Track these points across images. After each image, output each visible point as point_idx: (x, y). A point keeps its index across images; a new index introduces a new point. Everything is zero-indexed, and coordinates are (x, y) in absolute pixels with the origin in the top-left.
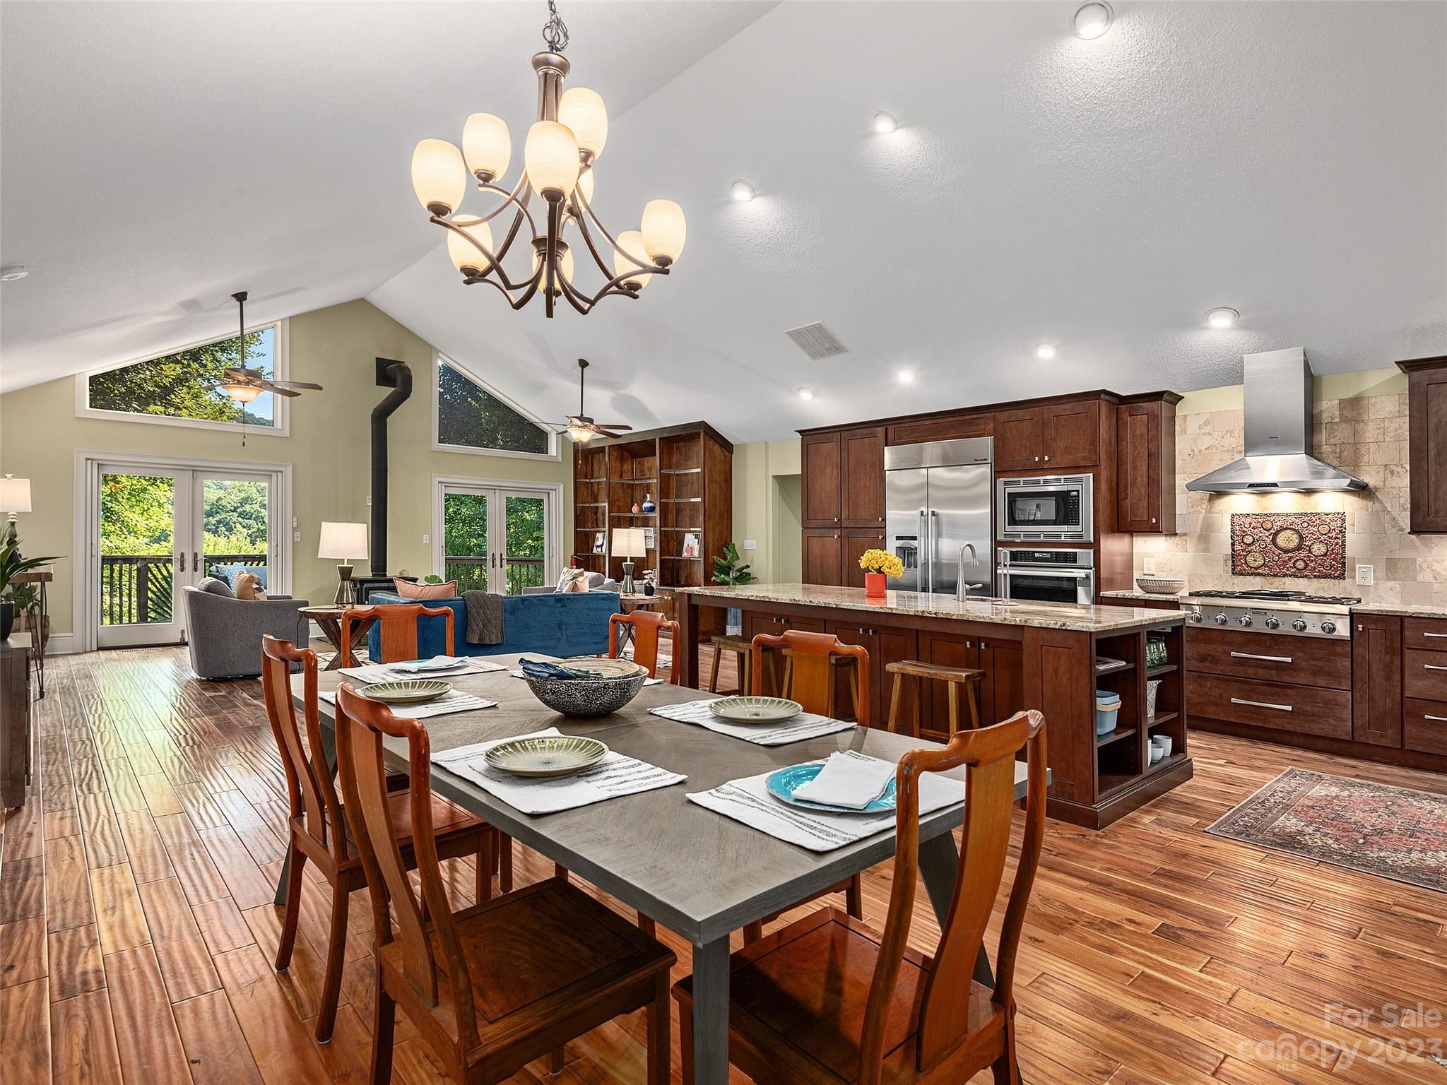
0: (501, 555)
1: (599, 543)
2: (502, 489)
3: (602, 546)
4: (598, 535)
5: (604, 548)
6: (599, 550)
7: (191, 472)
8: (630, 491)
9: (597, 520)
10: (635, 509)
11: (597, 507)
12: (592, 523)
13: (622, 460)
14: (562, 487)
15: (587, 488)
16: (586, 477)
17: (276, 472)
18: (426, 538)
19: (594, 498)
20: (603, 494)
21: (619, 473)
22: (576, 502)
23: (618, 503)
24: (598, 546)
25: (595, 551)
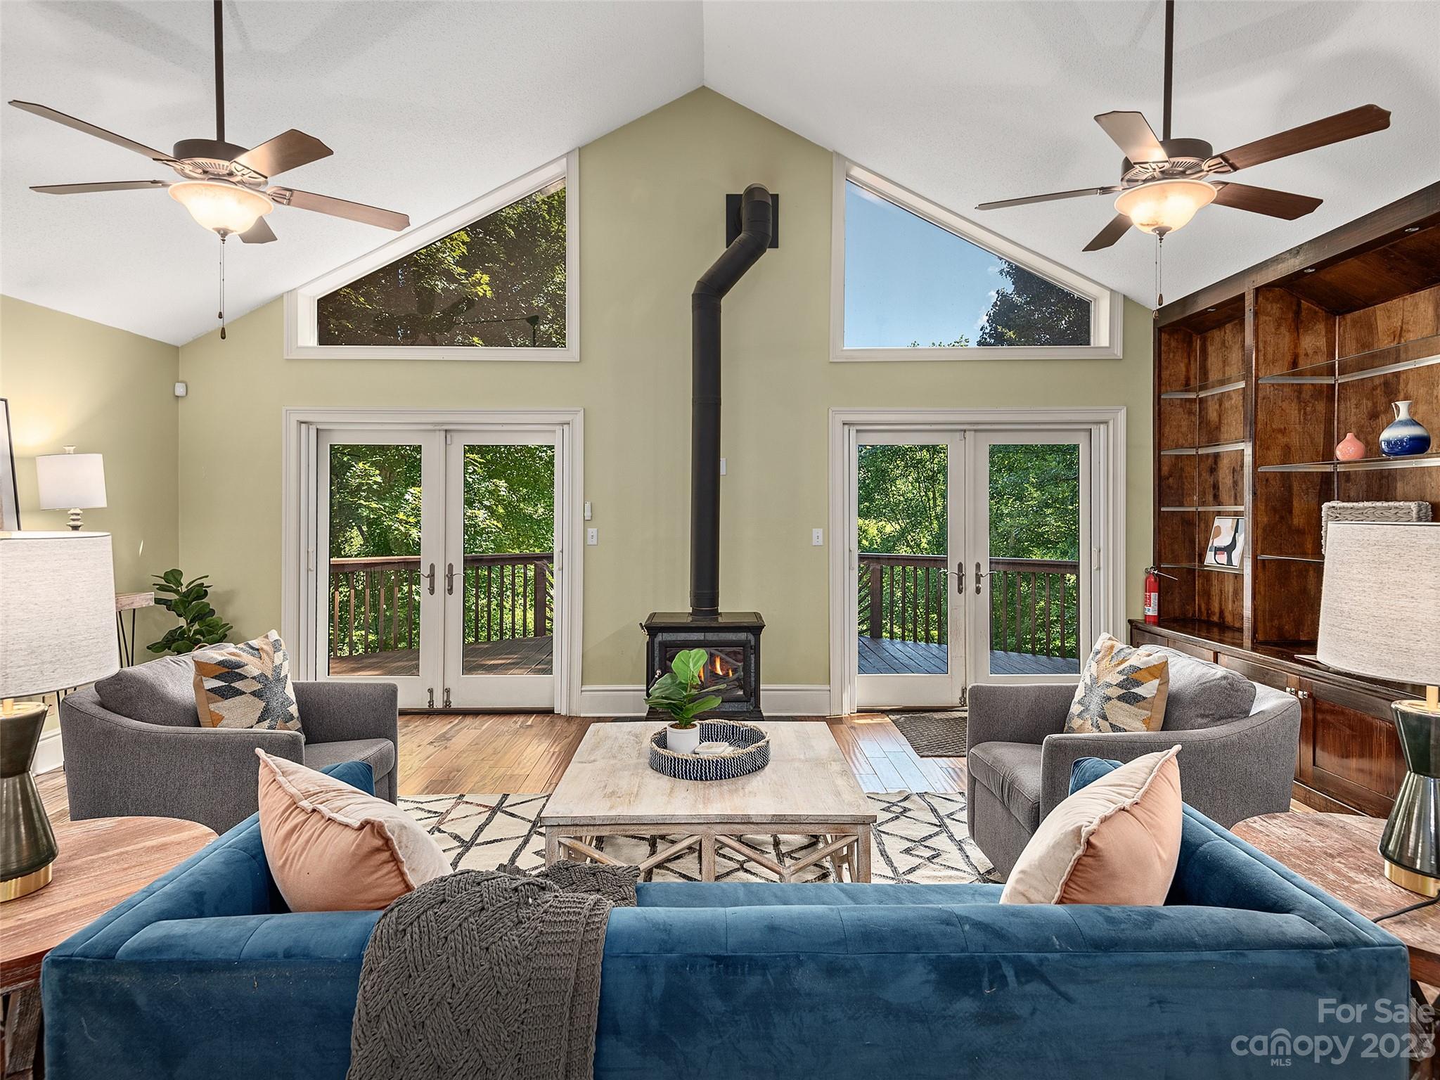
0: (978, 566)
1: (1223, 540)
2: (978, 429)
3: (1229, 549)
4: (1218, 522)
5: (1236, 555)
6: (1223, 558)
7: (443, 434)
8: (1321, 407)
9: (1216, 487)
10: (1347, 449)
11: (1217, 456)
12: (1203, 494)
13: (1298, 325)
14: (1122, 416)
15: (1190, 413)
16: (1187, 387)
17: (562, 424)
18: (817, 535)
19: (1210, 432)
20: (1235, 423)
21: (1289, 358)
22: (1158, 446)
23: (1282, 440)
24: (1218, 550)
25: (1210, 559)
